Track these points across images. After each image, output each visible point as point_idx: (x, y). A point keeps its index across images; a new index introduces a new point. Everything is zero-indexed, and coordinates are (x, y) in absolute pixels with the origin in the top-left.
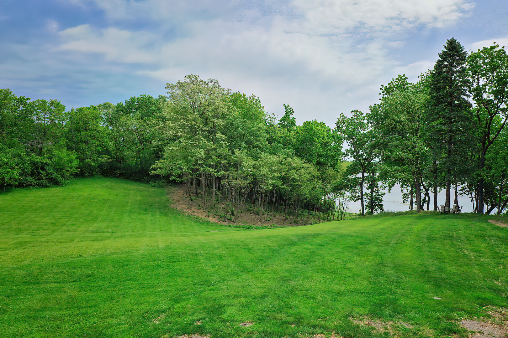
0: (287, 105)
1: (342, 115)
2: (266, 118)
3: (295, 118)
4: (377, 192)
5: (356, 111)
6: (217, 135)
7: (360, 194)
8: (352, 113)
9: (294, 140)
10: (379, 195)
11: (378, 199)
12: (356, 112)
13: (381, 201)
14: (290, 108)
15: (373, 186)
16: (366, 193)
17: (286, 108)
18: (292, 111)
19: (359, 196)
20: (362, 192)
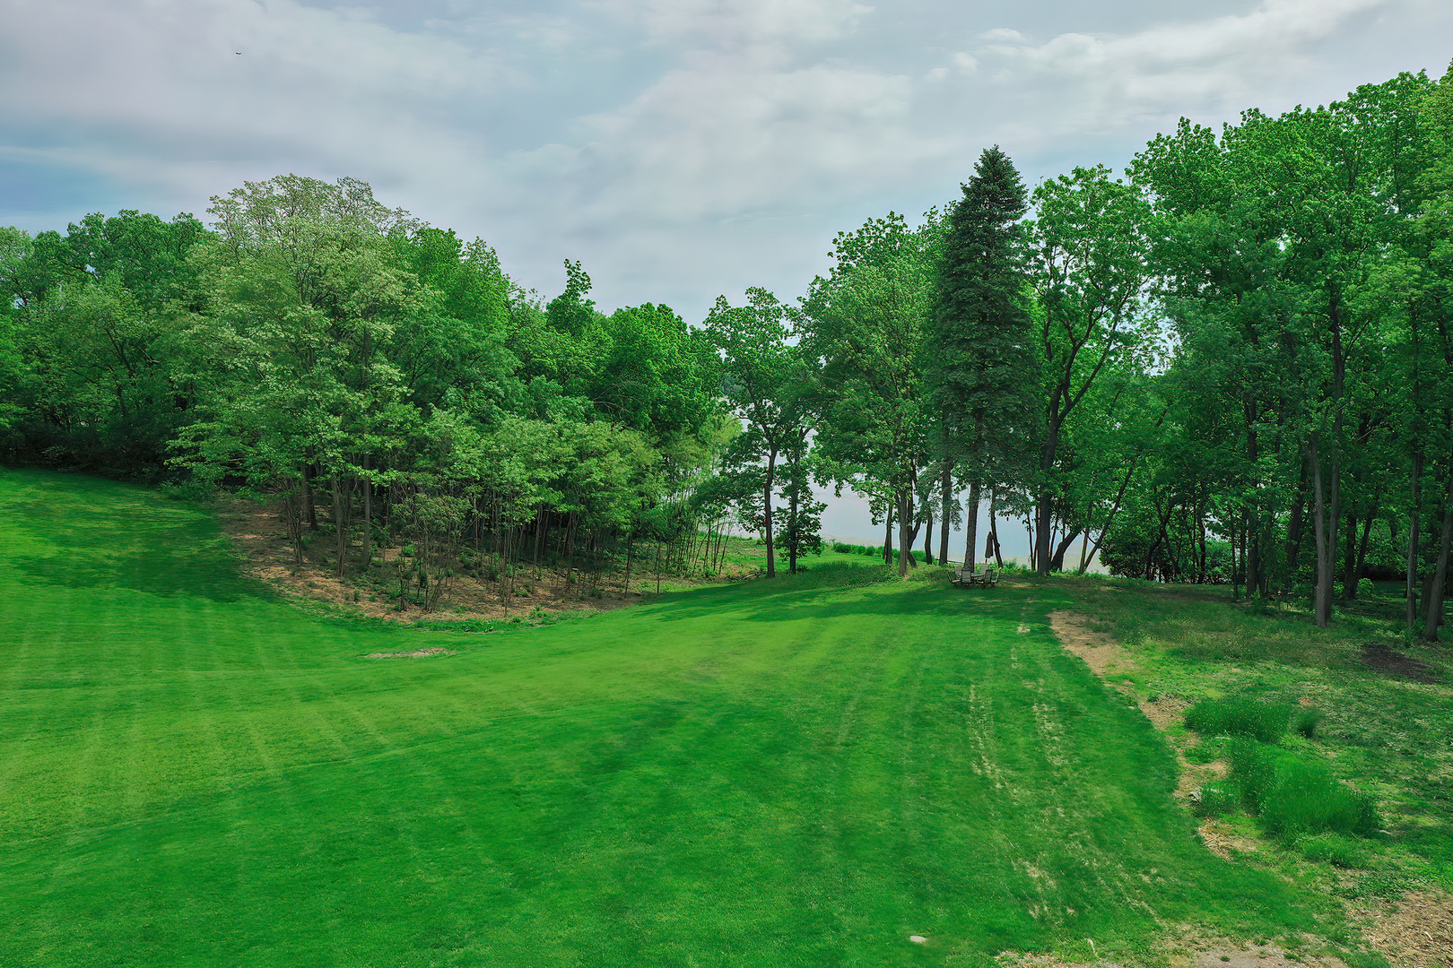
0: (573, 265)
1: (722, 301)
2: (512, 297)
3: (594, 303)
4: (805, 502)
5: (761, 293)
6: (377, 366)
7: (762, 513)
8: (749, 295)
9: (589, 365)
10: (811, 511)
11: (807, 522)
12: (761, 295)
13: (816, 525)
14: (581, 272)
15: (796, 490)
16: (779, 510)
17: (569, 273)
18: (586, 283)
19: (760, 517)
20: (768, 508)
